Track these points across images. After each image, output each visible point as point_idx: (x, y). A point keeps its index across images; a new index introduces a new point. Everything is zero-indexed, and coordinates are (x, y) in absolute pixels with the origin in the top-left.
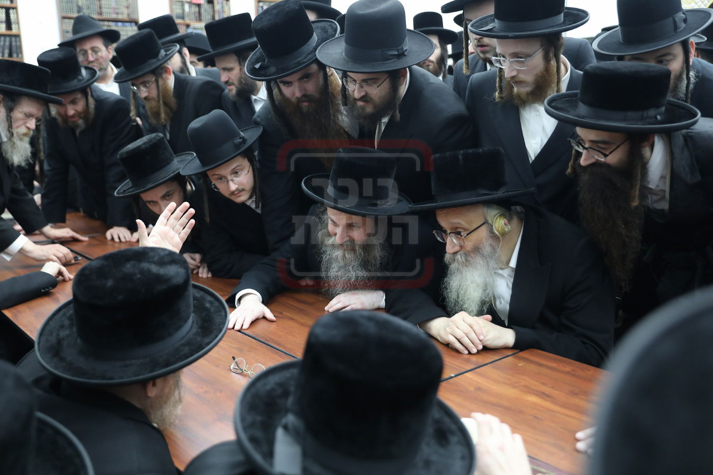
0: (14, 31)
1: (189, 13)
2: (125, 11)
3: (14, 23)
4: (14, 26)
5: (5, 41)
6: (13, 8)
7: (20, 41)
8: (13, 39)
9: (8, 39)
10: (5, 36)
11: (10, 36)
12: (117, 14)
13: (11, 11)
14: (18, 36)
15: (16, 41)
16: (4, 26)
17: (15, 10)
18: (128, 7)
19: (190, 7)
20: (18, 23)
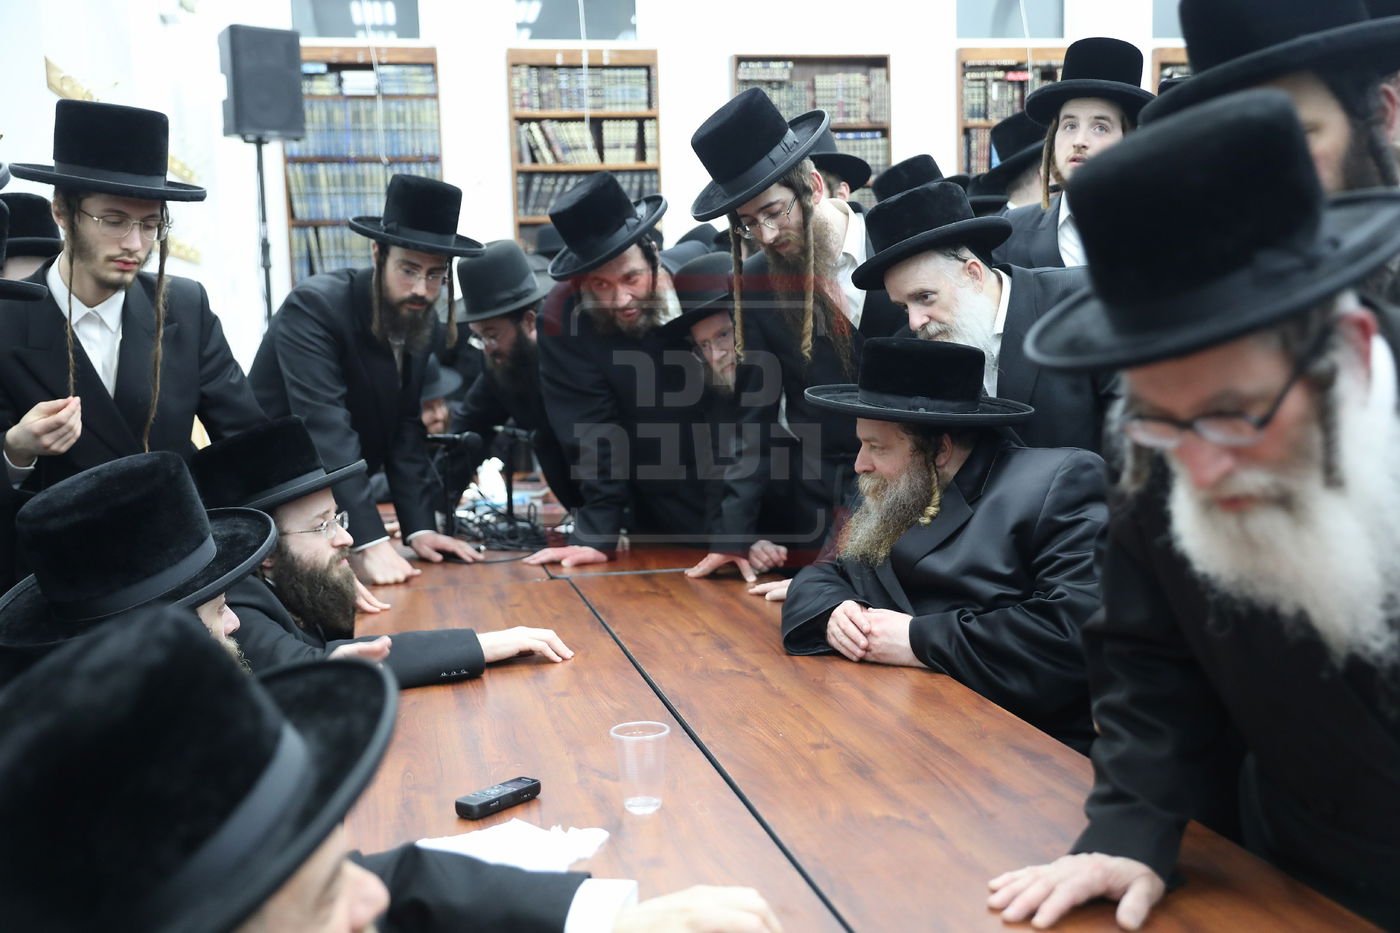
0: (650, 162)
1: (1000, 103)
2: (864, 108)
3: (651, 147)
4: (649, 153)
5: (632, 182)
6: (651, 118)
7: (658, 182)
8: (647, 178)
9: (637, 178)
10: (632, 171)
11: (641, 171)
12: (847, 114)
13: (647, 124)
14: (655, 171)
15: (651, 181)
16: (632, 153)
17: (653, 123)
18: (868, 101)
19: (1002, 90)
20: (657, 147)
